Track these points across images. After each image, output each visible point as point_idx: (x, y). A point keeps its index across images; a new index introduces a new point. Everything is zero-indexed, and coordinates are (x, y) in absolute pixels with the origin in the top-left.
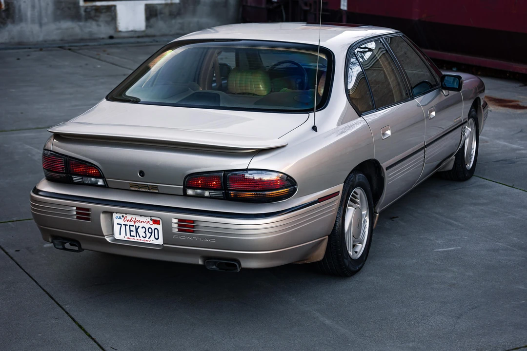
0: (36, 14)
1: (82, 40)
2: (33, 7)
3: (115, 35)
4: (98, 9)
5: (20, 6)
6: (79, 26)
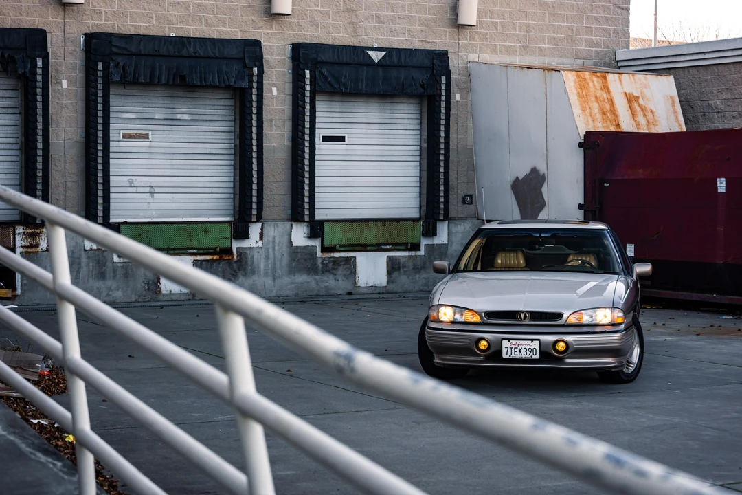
0: (270, 266)
1: (317, 295)
2: (267, 258)
3: (353, 292)
4: (336, 261)
5: (253, 257)
6: (315, 279)
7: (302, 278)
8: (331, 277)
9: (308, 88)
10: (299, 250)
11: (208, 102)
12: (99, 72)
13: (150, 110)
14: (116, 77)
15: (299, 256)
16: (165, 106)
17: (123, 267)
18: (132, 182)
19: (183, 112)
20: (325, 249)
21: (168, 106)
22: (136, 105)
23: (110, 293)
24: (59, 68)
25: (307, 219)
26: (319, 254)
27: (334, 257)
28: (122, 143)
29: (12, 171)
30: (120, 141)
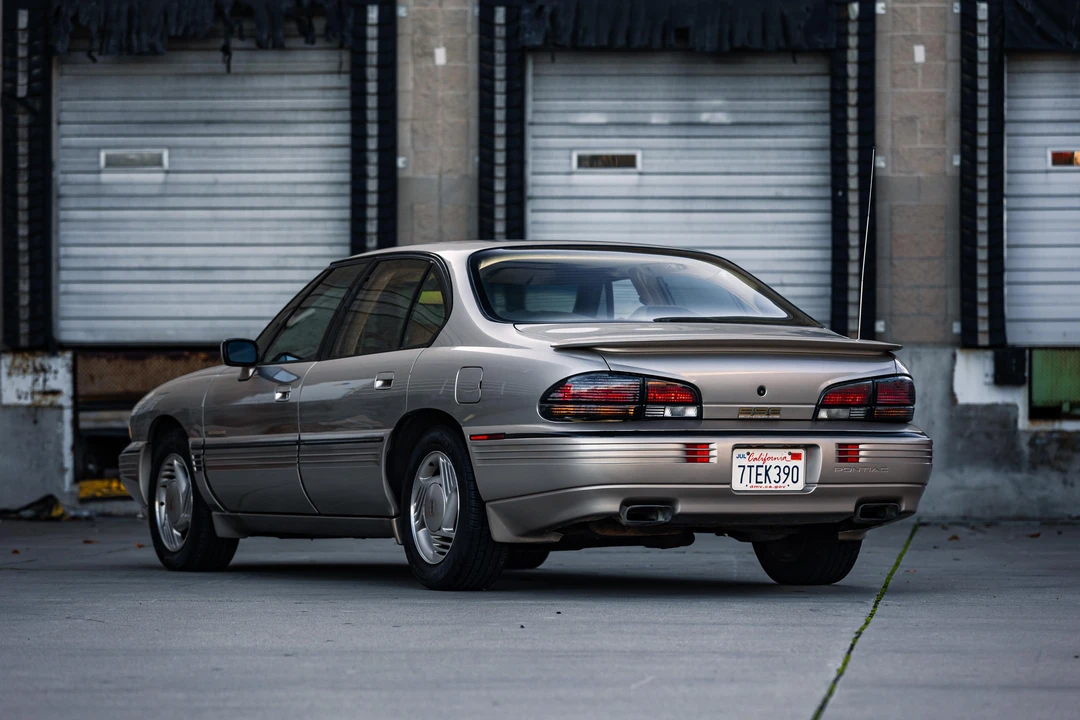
6: (1014, 481)
7: (980, 478)
8: (1055, 477)
9: (983, 43)
10: (972, 414)
11: (773, 84)
12: (497, 29)
13: (640, 105)
14: (534, 38)
15: (973, 425)
16: (674, 95)
19: (714, 108)
20: (1036, 413)
21: (681, 95)
22: (607, 95)
24: (430, 24)
25: (983, 340)
26: (1023, 423)
27: (1061, 432)
28: (577, 179)
29: (332, 240)
30: (570, 173)
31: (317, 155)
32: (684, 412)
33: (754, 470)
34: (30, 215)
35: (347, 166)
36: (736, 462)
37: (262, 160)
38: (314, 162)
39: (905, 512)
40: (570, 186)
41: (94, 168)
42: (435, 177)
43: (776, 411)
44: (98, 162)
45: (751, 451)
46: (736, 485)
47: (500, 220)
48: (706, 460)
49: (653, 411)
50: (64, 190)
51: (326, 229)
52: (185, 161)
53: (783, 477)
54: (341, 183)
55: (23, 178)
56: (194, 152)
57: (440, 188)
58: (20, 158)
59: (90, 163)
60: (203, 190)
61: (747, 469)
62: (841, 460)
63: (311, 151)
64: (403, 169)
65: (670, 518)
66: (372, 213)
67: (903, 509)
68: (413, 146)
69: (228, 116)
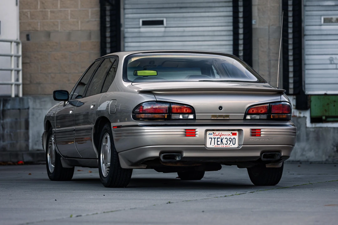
17: (314, 131)
18: (332, 60)
23: (304, 153)
28: (323, 27)
30: (321, 25)
31: (223, 20)
32: (188, 117)
33: (216, 140)
34: (111, 45)
35: (231, 24)
36: (208, 136)
37: (202, 22)
38: (221, 23)
39: (283, 156)
40: (321, 30)
41: (138, 26)
42: (267, 27)
43: (228, 116)
44: (139, 24)
45: (215, 132)
46: (208, 145)
47: (291, 44)
48: (194, 136)
49: (174, 116)
50: (126, 35)
51: (226, 49)
52: (173, 23)
53: (229, 142)
54: (229, 31)
55: (108, 30)
56: (176, 19)
57: (269, 32)
58: (107, 23)
59: (137, 24)
60: (179, 34)
61: (213, 139)
62: (252, 135)
63: (220, 18)
64: (255, 24)
65: (180, 158)
66: (241, 42)
67: (282, 155)
68: (258, 16)
69: (188, 5)
